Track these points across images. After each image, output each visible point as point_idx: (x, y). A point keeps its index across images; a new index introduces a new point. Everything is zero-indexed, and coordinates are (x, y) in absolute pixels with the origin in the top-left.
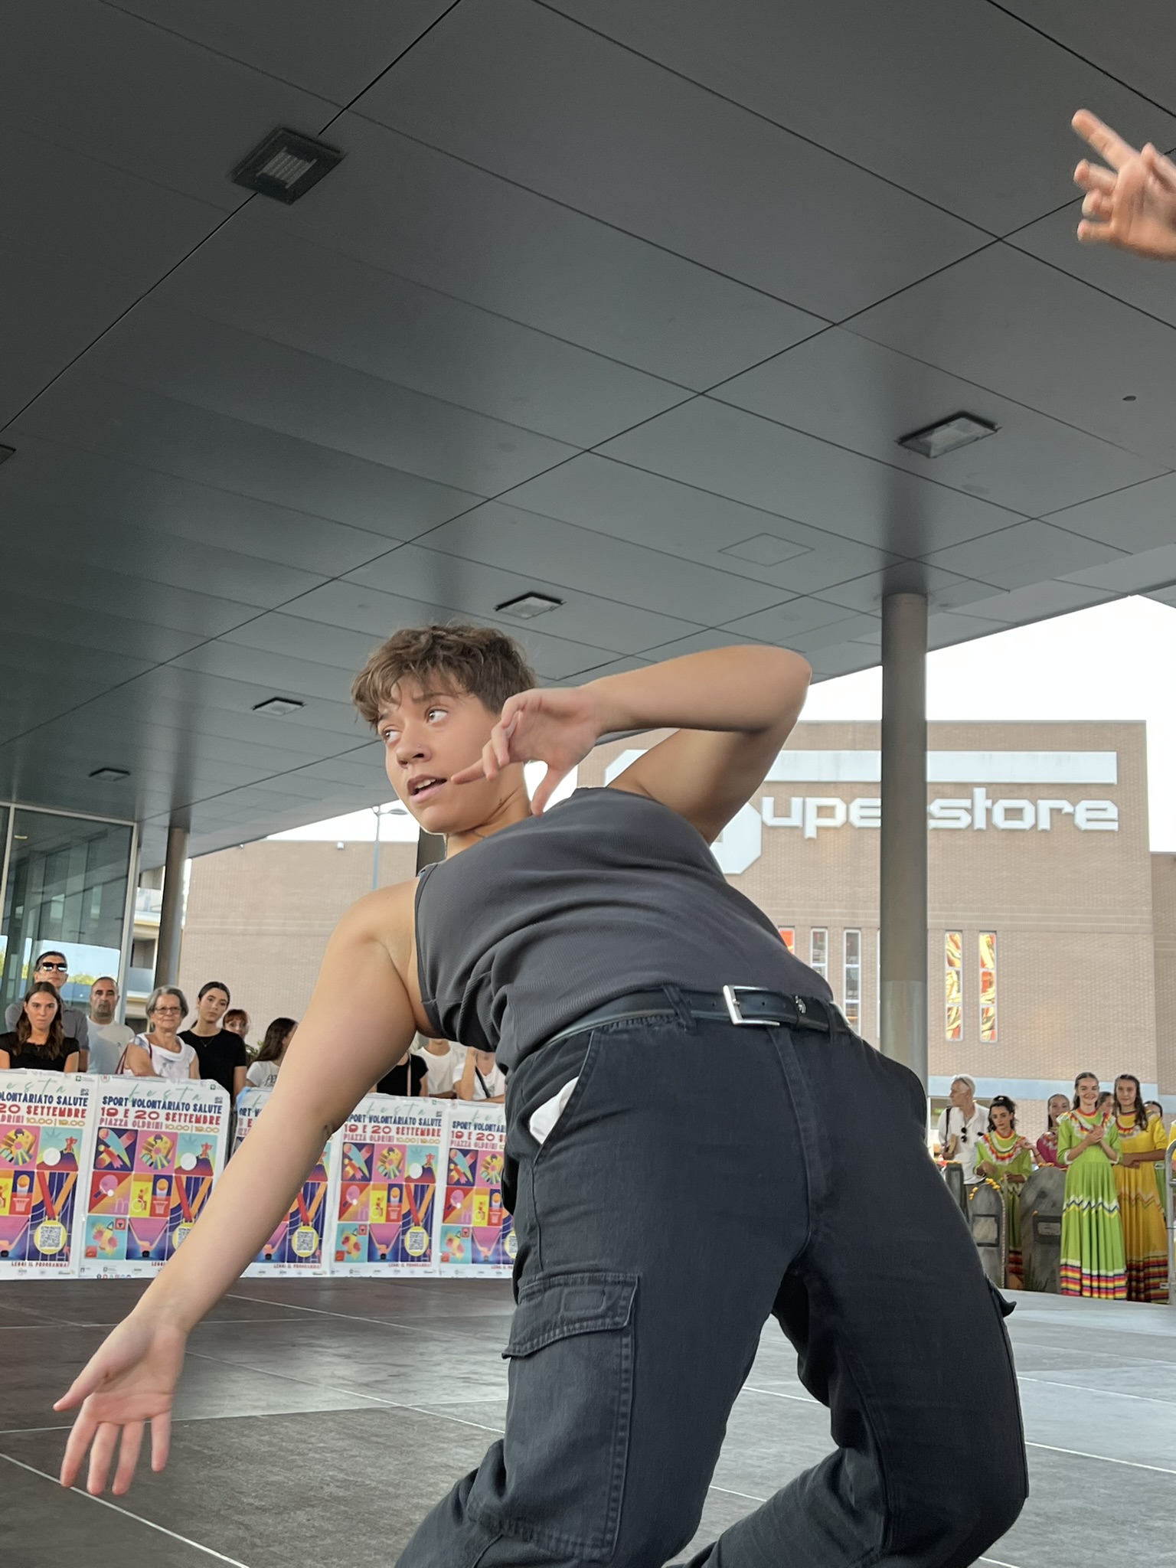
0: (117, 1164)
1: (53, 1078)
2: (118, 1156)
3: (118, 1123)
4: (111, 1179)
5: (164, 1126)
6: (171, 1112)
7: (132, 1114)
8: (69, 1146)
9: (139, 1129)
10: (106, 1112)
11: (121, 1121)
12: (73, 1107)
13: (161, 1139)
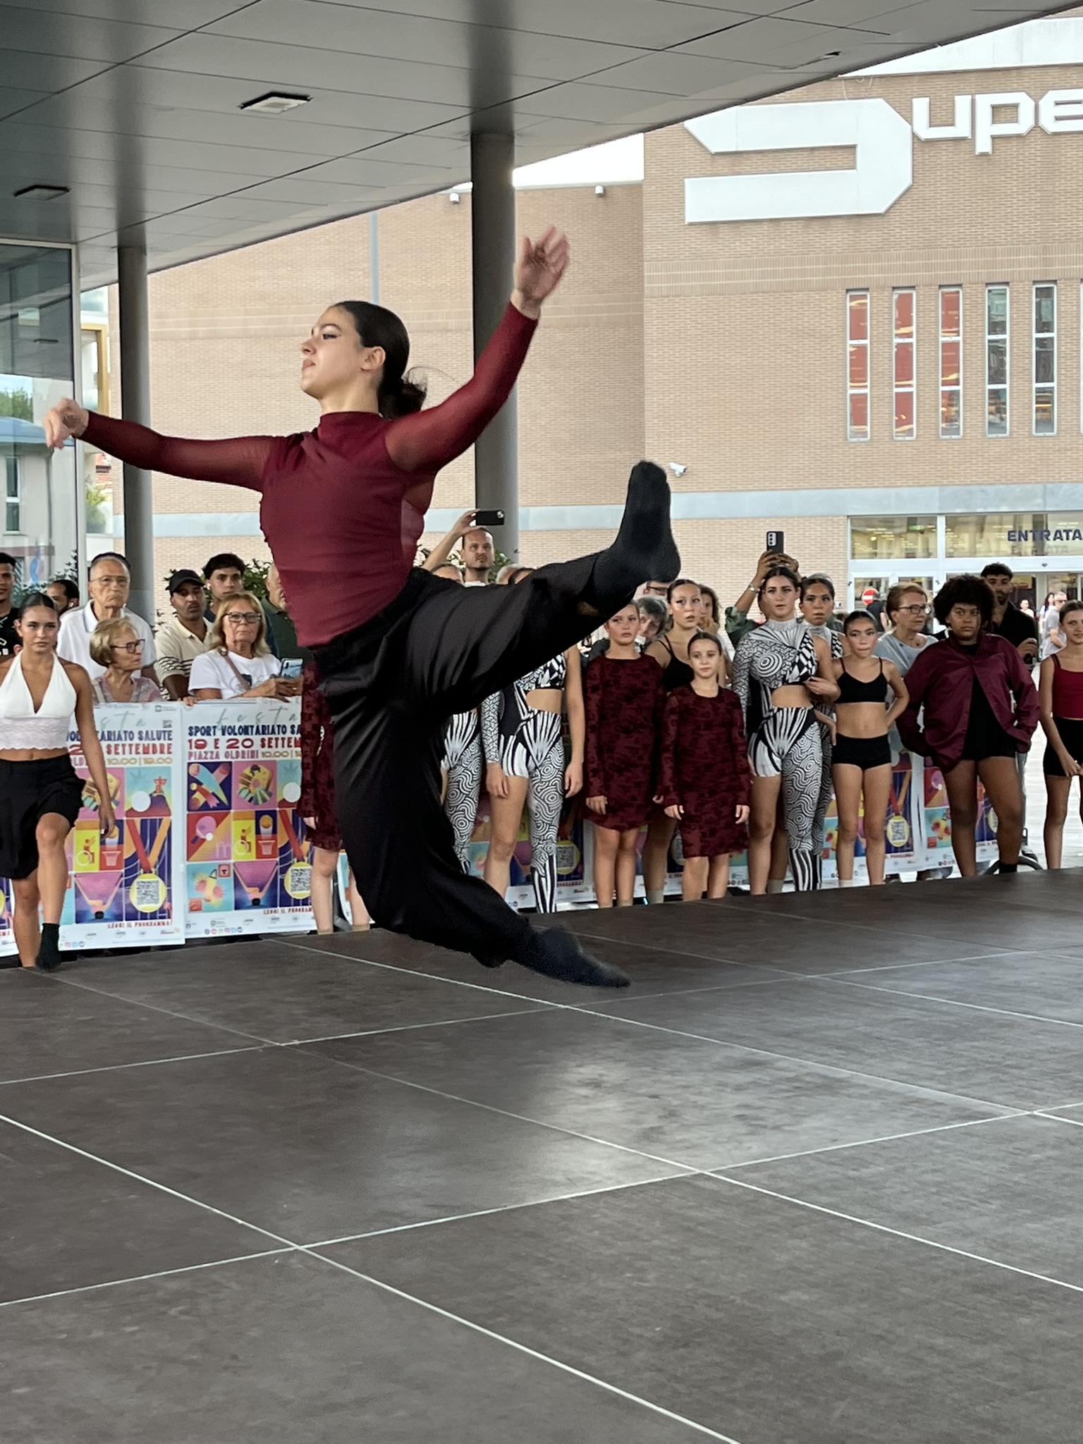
0: (213, 803)
1: (131, 710)
2: (213, 794)
3: (209, 755)
4: (208, 820)
5: (260, 755)
6: (266, 737)
7: (223, 743)
8: (159, 787)
9: (233, 760)
10: (193, 745)
11: (212, 752)
12: (157, 743)
13: (258, 769)
